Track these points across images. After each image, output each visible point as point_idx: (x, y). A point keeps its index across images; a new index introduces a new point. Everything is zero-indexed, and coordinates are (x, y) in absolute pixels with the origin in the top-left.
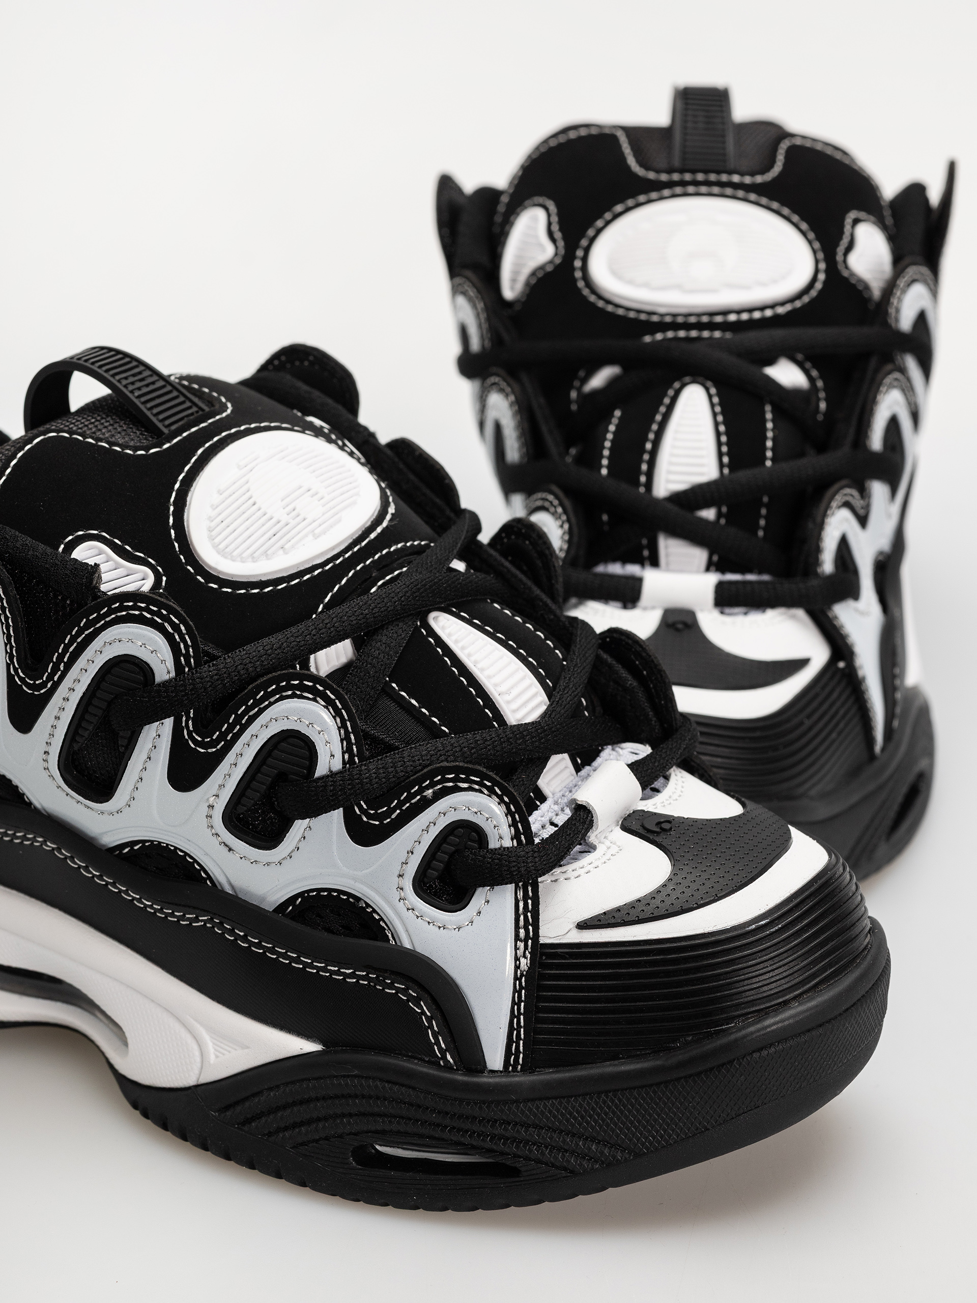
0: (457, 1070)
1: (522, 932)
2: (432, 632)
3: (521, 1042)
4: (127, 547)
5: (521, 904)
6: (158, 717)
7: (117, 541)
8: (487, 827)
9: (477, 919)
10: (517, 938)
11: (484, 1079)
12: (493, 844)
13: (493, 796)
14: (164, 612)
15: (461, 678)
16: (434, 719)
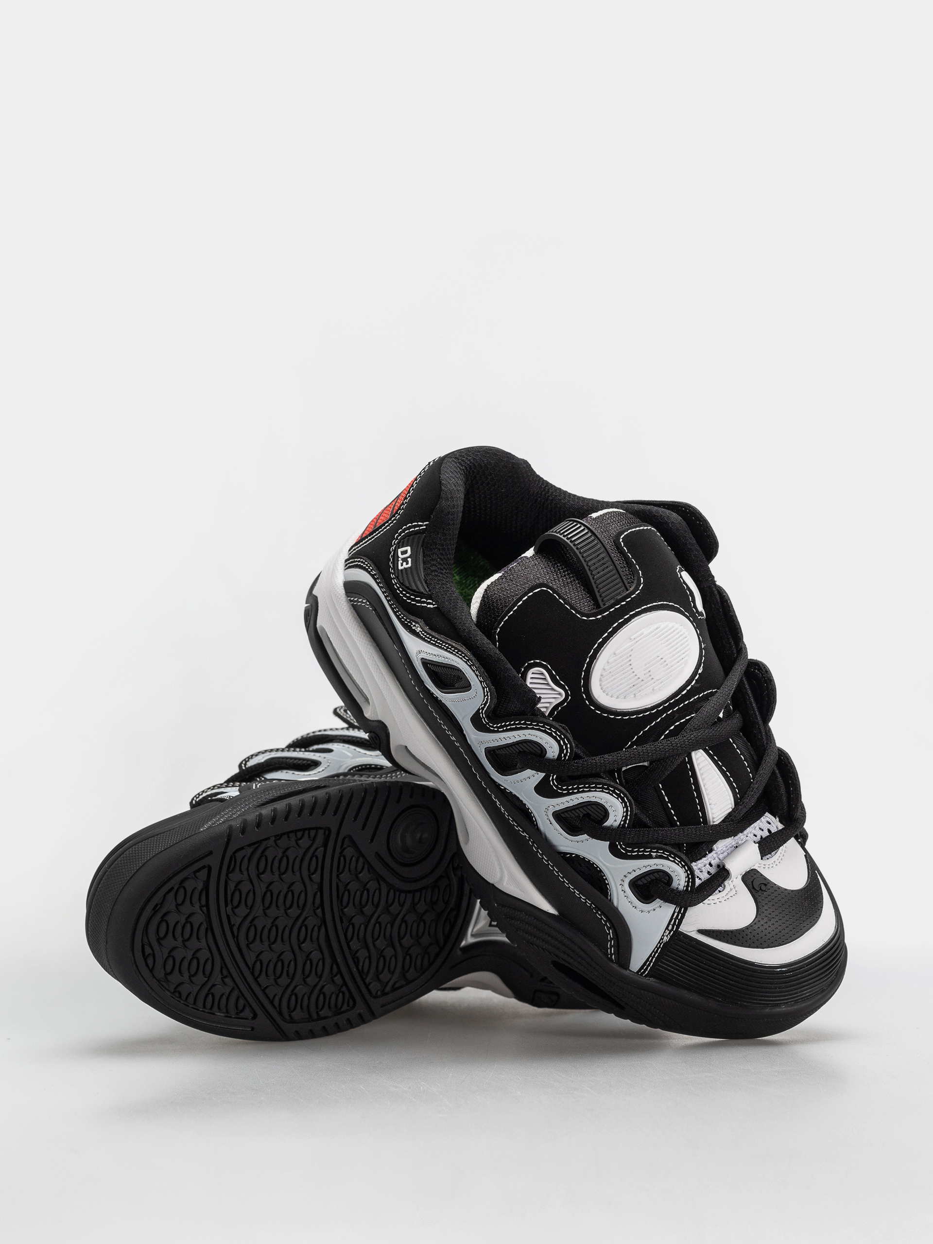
0: (615, 963)
1: (670, 927)
2: (691, 761)
3: (649, 968)
4: (558, 677)
5: (676, 914)
6: (538, 769)
7: (553, 672)
8: (675, 879)
9: (652, 912)
10: (667, 928)
11: (626, 973)
12: (675, 885)
13: (683, 869)
14: (563, 737)
15: (695, 792)
16: (672, 811)
